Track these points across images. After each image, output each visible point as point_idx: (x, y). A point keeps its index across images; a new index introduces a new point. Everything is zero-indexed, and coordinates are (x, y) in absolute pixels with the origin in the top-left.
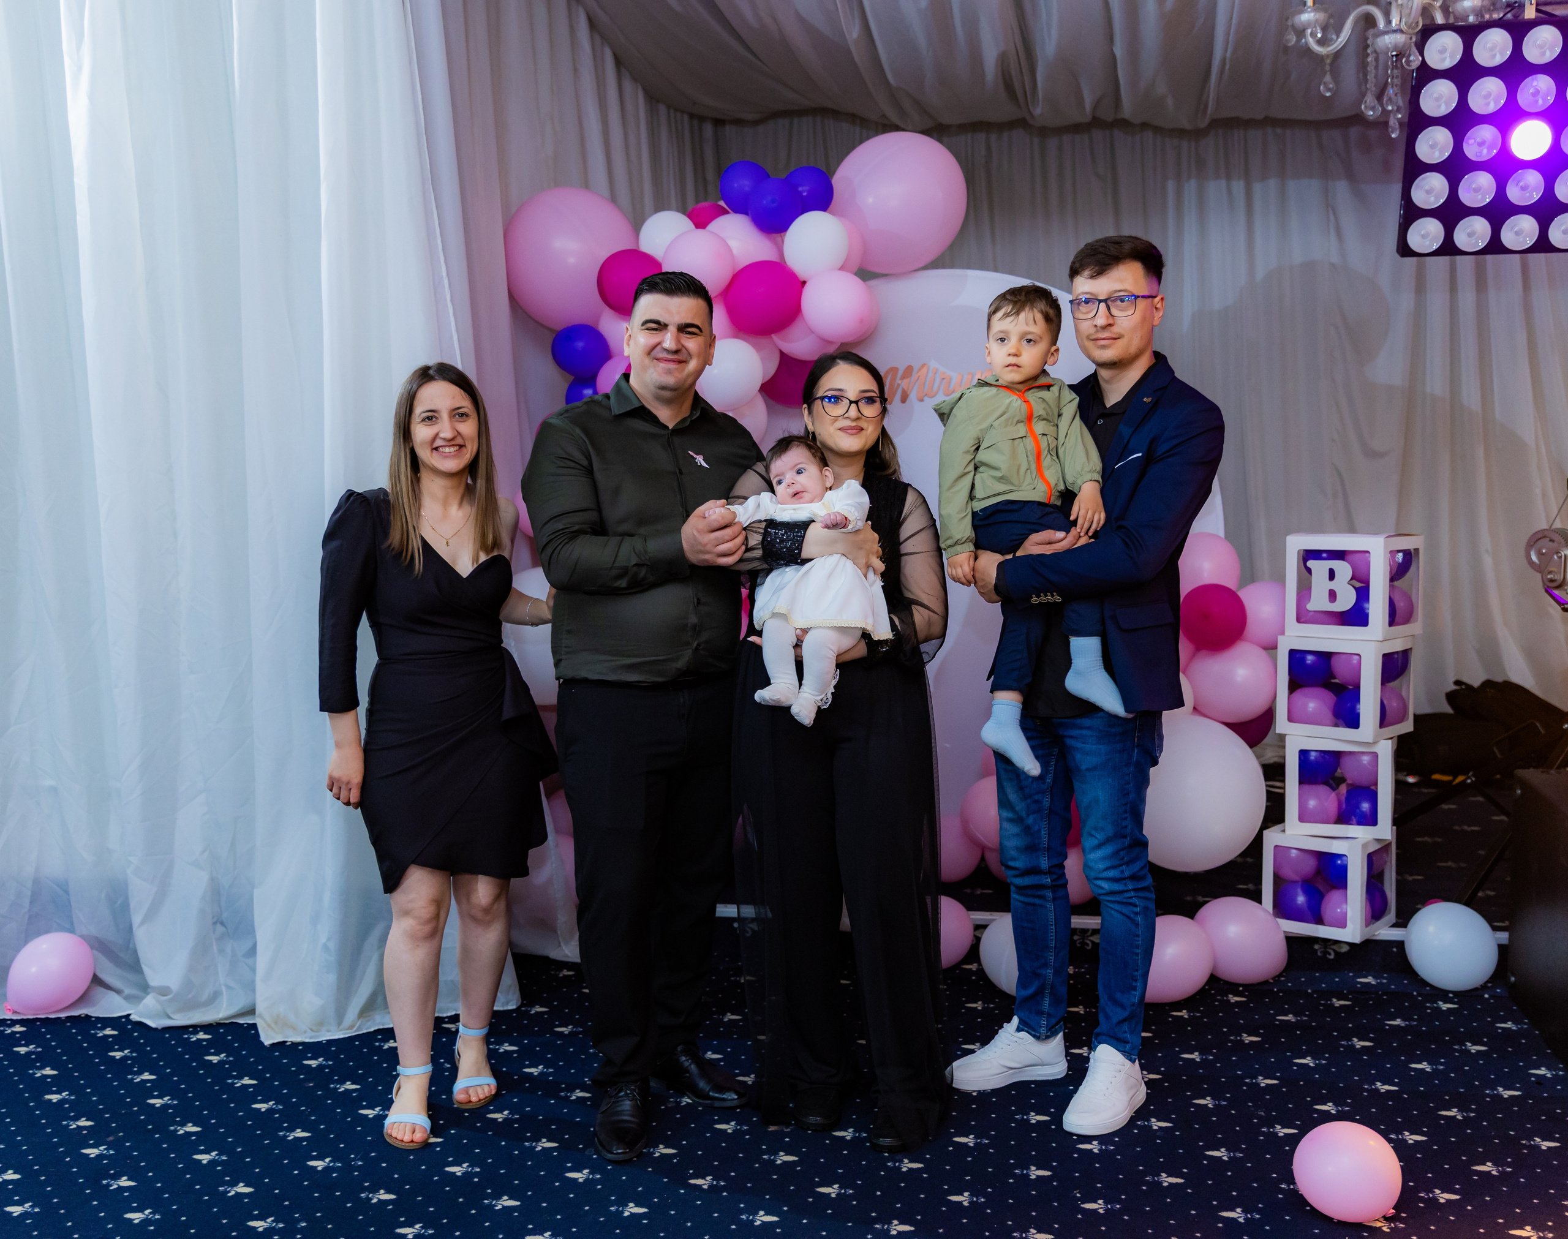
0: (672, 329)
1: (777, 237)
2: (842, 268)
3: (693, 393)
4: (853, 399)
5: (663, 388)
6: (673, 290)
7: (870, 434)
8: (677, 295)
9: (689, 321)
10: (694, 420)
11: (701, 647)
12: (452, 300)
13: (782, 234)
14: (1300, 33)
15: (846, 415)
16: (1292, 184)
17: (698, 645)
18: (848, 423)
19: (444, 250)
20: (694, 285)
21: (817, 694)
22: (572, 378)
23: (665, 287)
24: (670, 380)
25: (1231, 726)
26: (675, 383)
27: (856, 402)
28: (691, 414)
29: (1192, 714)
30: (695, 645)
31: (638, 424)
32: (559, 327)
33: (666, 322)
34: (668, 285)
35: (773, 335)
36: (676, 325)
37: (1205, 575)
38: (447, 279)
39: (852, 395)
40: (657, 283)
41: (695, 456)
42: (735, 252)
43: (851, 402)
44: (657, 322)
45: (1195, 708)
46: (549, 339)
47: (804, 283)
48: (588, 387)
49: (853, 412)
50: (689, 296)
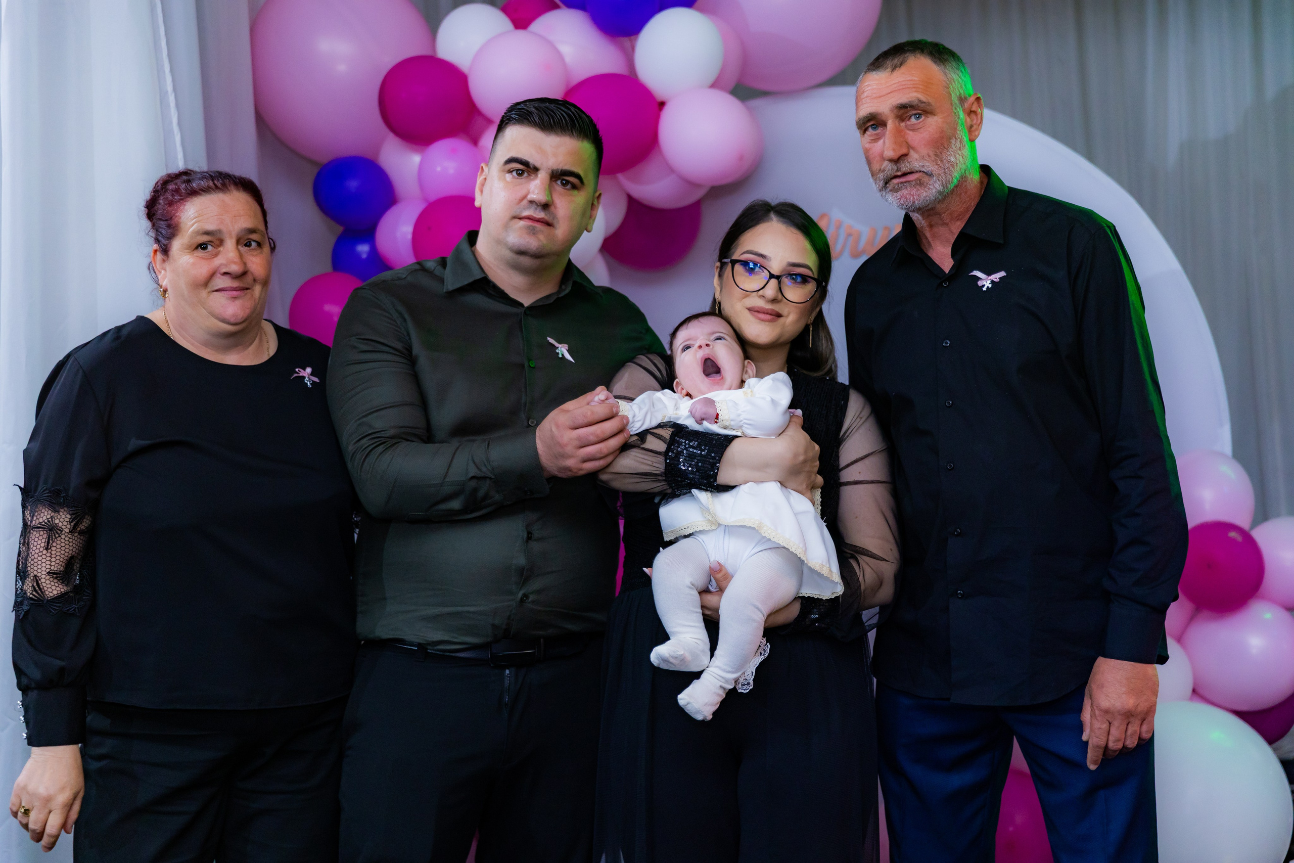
0: (543, 176)
1: (626, 41)
2: (715, 85)
3: (567, 259)
4: (775, 272)
5: (521, 253)
6: (551, 125)
7: (791, 321)
8: (556, 134)
9: (567, 167)
10: (562, 297)
11: (530, 599)
12: (179, 124)
13: (633, 37)
15: (761, 293)
17: (526, 596)
18: (760, 303)
19: (169, 55)
20: (580, 121)
21: (730, 669)
22: (340, 229)
23: (540, 118)
24: (532, 243)
25: (1243, 715)
26: (537, 249)
27: (778, 278)
28: (560, 289)
29: (1191, 699)
30: (520, 595)
31: (478, 300)
32: (325, 159)
33: (538, 165)
34: (546, 118)
35: (620, 176)
36: (550, 171)
37: (1207, 507)
38: (173, 95)
39: (776, 267)
40: (530, 113)
41: (557, 344)
42: (568, 59)
43: (772, 276)
44: (525, 164)
45: (1194, 691)
46: (311, 173)
47: (662, 104)
48: (363, 241)
49: (771, 290)
50: (571, 135)
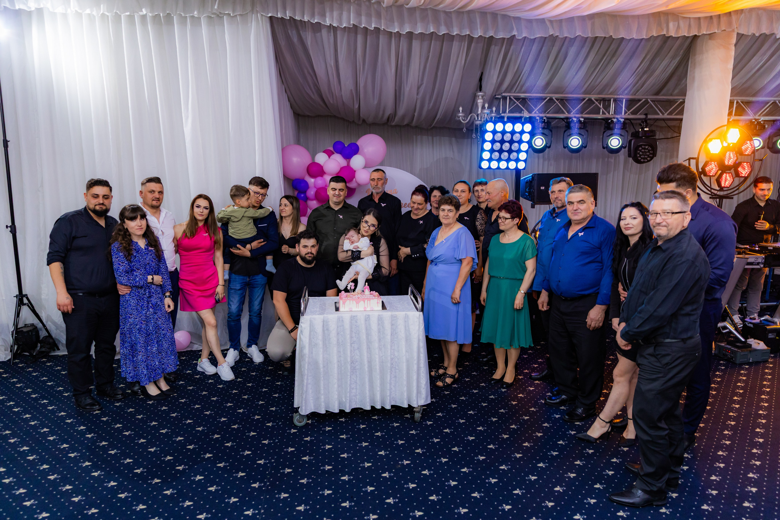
0: (338, 190)
1: (348, 160)
2: (363, 168)
8: (339, 183)
9: (341, 188)
14: (459, 117)
16: (435, 138)
22: (298, 191)
24: (337, 201)
44: (334, 189)
47: (355, 171)
48: (303, 194)
50: (341, 183)
